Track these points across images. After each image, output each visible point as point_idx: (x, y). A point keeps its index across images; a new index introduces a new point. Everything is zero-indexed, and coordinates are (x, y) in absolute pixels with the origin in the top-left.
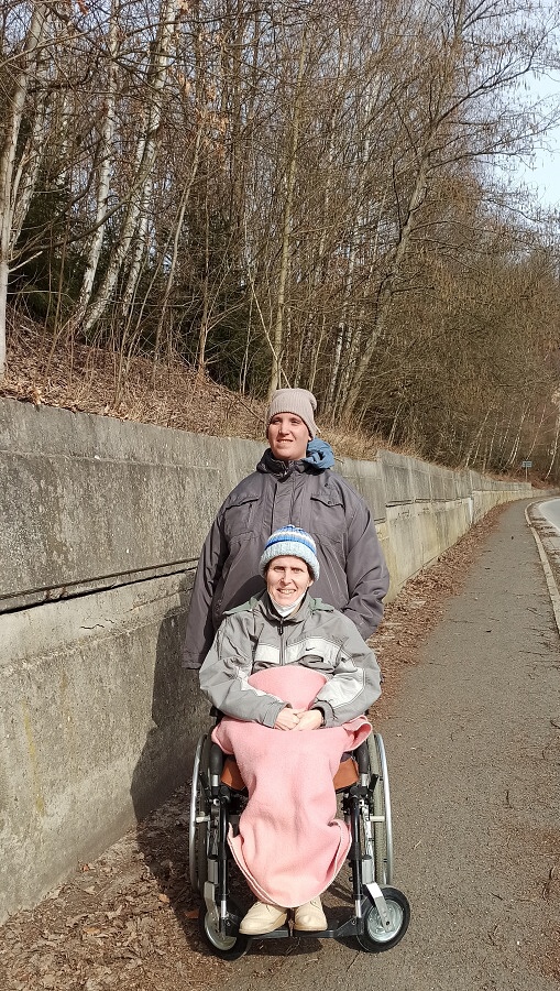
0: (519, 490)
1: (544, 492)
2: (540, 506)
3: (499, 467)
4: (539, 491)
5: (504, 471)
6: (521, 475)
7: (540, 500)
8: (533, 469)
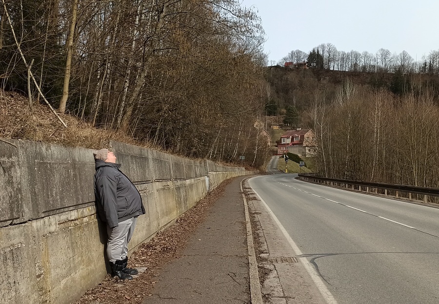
0: (238, 172)
1: (251, 172)
2: (249, 180)
3: (228, 158)
4: (248, 172)
5: (231, 161)
6: (239, 163)
7: (249, 176)
8: (245, 160)
